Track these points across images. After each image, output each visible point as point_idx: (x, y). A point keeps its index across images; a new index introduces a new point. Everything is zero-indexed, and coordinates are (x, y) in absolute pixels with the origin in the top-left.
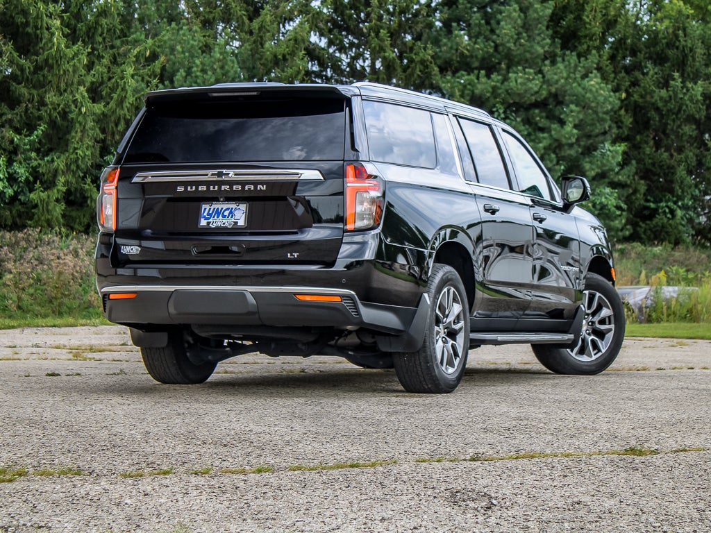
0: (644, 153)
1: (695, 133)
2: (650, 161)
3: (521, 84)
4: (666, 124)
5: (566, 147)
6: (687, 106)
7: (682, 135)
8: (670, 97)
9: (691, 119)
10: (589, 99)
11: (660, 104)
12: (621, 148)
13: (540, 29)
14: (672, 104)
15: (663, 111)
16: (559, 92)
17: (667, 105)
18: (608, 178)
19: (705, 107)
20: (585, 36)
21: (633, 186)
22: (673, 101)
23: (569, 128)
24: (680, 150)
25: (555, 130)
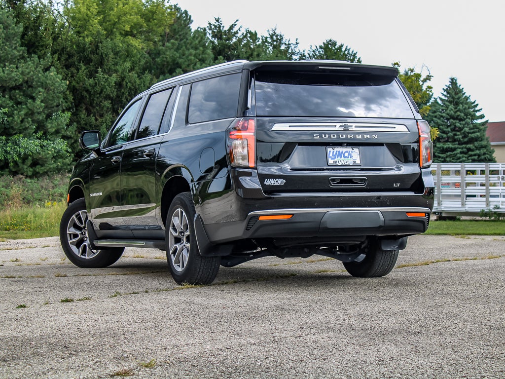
0: (80, 118)
1: (110, 106)
2: (84, 122)
3: (7, 74)
4: (93, 100)
5: (36, 114)
6: (106, 89)
7: (103, 106)
8: (96, 83)
9: (108, 97)
10: (49, 84)
11: (90, 88)
12: (68, 114)
13: (16, 40)
14: (97, 88)
15: (91, 92)
16: (29, 80)
17: (94, 89)
18: (61, 133)
19: (116, 90)
20: (42, 46)
21: (75, 138)
22: (97, 86)
23: (38, 102)
24: (101, 116)
25: (30, 103)
